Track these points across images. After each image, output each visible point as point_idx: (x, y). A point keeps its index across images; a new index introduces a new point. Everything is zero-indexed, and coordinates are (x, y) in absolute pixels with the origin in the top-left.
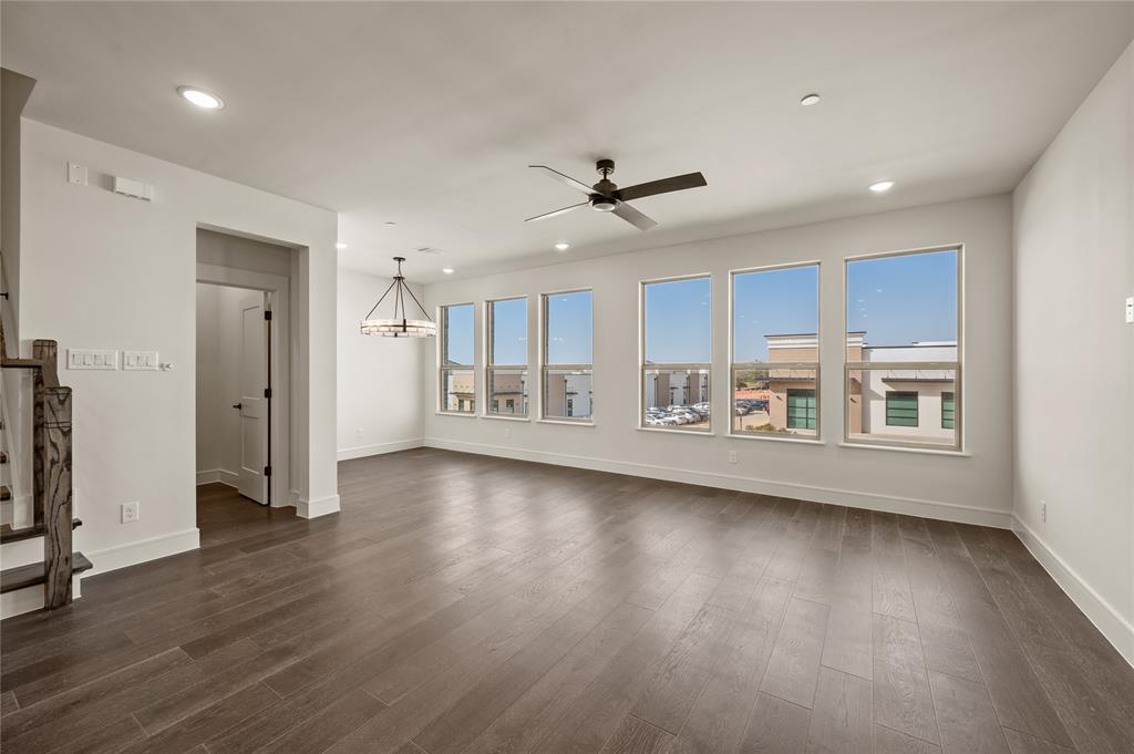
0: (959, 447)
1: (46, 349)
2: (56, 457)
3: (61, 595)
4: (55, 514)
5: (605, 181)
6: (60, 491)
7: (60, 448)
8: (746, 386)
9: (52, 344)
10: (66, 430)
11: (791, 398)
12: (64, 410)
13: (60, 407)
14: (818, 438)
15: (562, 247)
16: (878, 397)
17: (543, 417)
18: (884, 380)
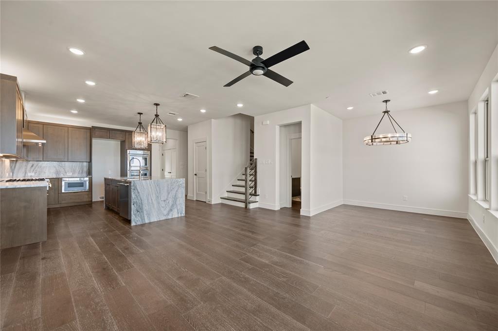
3: (246, 206)
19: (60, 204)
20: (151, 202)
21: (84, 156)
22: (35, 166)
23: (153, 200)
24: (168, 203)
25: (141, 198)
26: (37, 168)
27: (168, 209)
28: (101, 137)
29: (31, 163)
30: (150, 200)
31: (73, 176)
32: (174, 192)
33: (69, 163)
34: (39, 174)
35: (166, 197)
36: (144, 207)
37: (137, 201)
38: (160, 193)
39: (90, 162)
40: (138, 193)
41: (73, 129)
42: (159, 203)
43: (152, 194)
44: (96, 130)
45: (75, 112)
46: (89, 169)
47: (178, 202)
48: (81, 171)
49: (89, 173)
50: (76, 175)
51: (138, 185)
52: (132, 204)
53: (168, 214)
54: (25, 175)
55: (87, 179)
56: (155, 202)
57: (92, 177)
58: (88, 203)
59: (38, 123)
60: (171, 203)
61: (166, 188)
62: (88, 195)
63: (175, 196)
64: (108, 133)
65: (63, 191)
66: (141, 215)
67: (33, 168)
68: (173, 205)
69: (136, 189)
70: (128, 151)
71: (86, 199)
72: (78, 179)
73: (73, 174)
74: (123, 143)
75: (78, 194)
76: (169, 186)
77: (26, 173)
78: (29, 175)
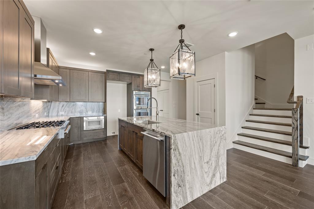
1: (300, 98)
2: (294, 127)
3: (295, 163)
4: (294, 142)
6: (295, 136)
7: (295, 124)
9: (302, 97)
10: (297, 120)
12: (296, 114)
13: (295, 113)
19: (83, 140)
20: (193, 167)
21: (101, 97)
22: (64, 106)
23: (196, 164)
24: (211, 165)
25: (182, 164)
26: (66, 108)
27: (211, 175)
28: (113, 80)
29: (62, 103)
30: (193, 164)
31: (92, 115)
32: (216, 148)
33: (89, 103)
34: (68, 113)
35: (209, 157)
36: (186, 177)
37: (178, 168)
38: (203, 150)
39: (105, 102)
40: (179, 153)
41: (93, 73)
42: (202, 167)
43: (195, 154)
44: (110, 73)
45: (93, 54)
46: (104, 108)
47: (220, 163)
48: (98, 111)
49: (105, 112)
50: (95, 114)
51: (179, 143)
52: (173, 174)
53: (211, 183)
54: (58, 113)
55: (103, 117)
56: (198, 167)
57: (106, 116)
58: (104, 139)
59: (66, 68)
60: (214, 165)
61: (209, 143)
62: (103, 132)
63: (218, 152)
64: (118, 76)
65: (85, 129)
66: (183, 192)
67: (64, 107)
68: (216, 167)
69: (176, 149)
70: (134, 92)
71: (102, 136)
72: (96, 118)
73: (92, 113)
74: (129, 85)
75: (96, 131)
76: (212, 140)
77: (58, 112)
78: (60, 114)
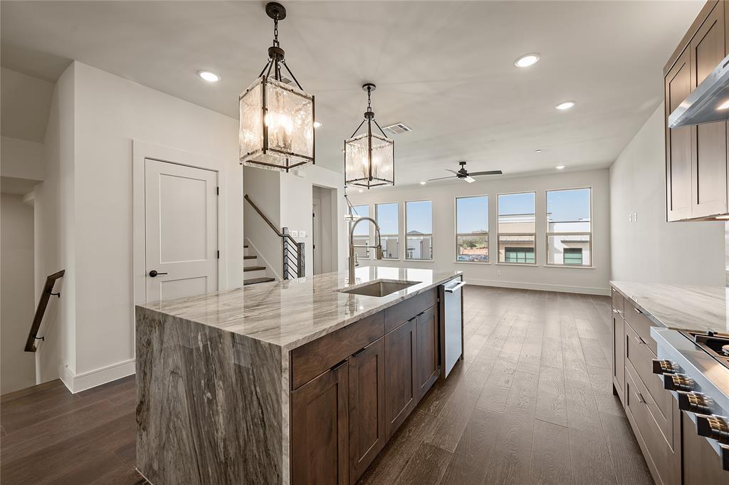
0: (591, 266)
5: (463, 169)
8: (475, 246)
11: (508, 253)
14: (535, 263)
15: (423, 183)
16: (559, 252)
17: (406, 258)
18: (562, 242)
